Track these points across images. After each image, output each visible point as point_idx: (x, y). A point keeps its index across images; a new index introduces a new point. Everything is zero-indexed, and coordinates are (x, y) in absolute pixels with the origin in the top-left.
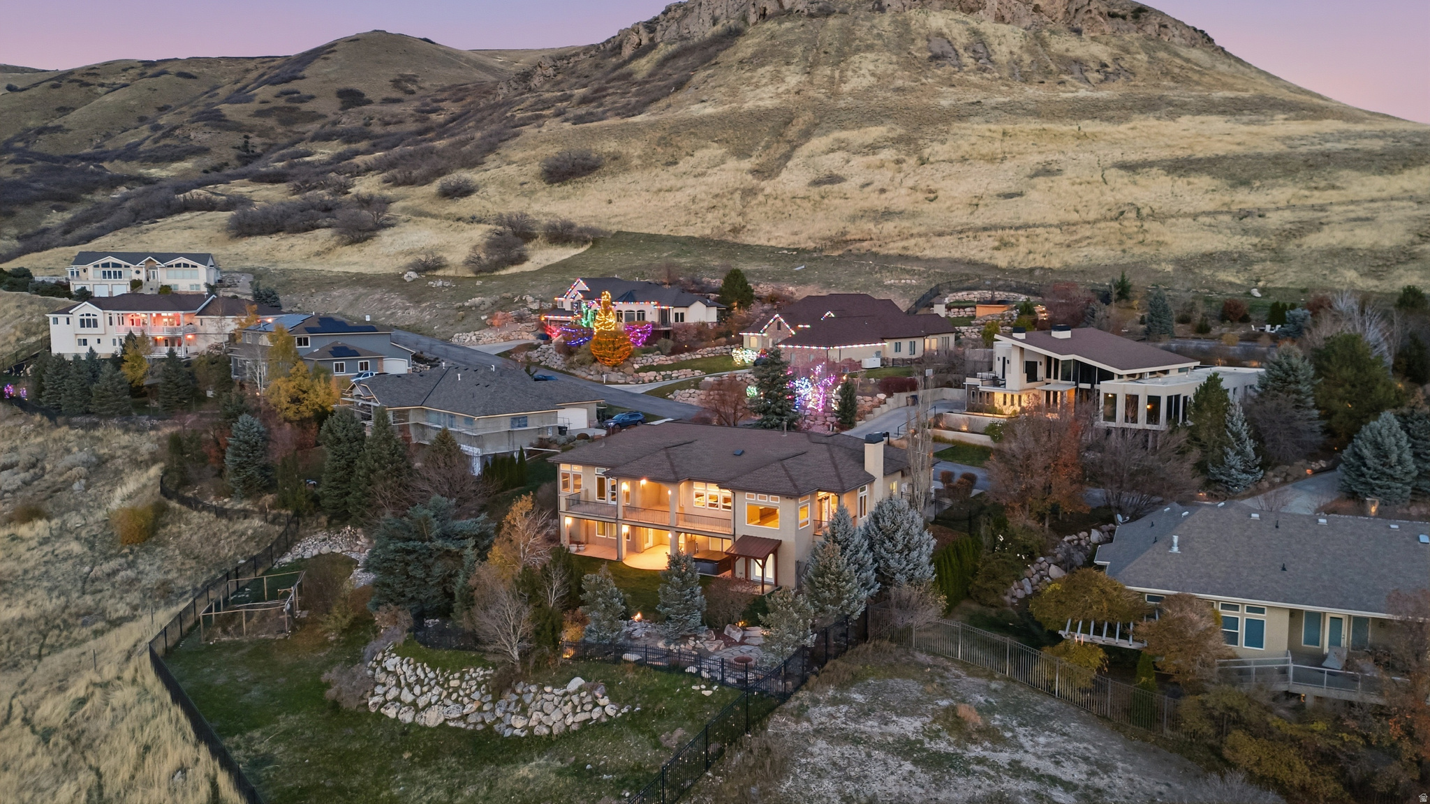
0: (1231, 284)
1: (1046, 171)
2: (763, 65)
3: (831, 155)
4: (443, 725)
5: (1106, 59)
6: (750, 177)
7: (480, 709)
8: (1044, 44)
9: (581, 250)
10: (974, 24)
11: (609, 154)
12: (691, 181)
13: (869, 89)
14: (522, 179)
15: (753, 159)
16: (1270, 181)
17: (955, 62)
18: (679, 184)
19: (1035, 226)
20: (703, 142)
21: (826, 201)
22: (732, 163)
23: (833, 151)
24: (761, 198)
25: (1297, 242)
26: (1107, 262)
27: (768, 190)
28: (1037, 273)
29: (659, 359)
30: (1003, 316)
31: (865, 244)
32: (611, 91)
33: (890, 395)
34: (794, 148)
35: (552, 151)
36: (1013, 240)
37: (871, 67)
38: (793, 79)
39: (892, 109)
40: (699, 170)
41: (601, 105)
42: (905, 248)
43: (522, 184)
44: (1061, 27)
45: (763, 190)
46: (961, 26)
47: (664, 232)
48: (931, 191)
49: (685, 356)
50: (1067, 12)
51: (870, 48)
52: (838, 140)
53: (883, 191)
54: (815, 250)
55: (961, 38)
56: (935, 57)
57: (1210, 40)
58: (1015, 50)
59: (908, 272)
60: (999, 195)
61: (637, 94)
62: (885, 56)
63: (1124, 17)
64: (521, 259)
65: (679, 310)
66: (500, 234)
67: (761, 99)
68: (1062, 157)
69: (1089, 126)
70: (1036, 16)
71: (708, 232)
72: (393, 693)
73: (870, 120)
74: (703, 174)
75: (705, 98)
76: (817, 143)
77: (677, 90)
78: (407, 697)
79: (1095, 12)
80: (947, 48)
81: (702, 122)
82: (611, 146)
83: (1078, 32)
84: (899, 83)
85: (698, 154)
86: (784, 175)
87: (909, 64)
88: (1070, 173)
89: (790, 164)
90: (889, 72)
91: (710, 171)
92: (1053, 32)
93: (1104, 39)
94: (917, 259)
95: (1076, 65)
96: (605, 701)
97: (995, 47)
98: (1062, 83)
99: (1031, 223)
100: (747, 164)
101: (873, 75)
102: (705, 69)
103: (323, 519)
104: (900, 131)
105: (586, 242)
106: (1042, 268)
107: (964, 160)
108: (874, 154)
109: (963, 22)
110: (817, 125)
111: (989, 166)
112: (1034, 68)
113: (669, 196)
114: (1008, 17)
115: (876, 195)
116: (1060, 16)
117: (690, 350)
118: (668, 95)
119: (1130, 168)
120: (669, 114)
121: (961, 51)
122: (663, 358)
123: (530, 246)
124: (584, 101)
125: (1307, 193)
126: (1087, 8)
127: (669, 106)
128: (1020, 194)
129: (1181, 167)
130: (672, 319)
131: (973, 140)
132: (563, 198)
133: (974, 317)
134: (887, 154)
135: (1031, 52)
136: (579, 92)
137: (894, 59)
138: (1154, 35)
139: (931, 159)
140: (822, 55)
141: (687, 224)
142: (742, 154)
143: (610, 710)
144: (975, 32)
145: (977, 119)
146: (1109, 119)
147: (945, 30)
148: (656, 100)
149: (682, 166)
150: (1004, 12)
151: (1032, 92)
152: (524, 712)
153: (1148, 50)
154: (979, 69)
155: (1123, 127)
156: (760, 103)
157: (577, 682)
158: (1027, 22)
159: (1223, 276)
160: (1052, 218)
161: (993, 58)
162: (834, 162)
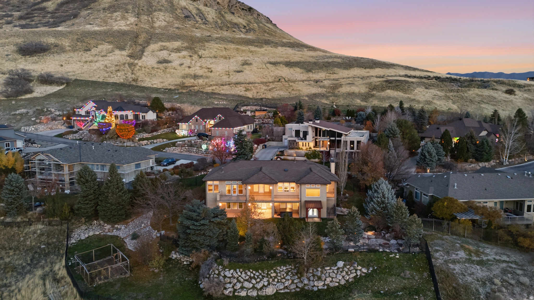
0: (326, 104)
1: (246, 63)
2: (116, 12)
3: (162, 52)
5: (244, 24)
6: (128, 58)
8: (224, 17)
9: (62, 87)
10: (197, 6)
11: (52, 44)
12: (101, 58)
13: (166, 27)
14: (6, 53)
15: (127, 51)
16: (317, 71)
17: (194, 19)
18: (95, 59)
19: (255, 83)
20: (100, 42)
21: (168, 70)
22: (117, 52)
23: (161, 50)
24: (138, 67)
25: (337, 90)
26: (286, 96)
27: (140, 64)
28: (264, 100)
29: (146, 135)
30: (265, 115)
31: (196, 88)
32: (36, 15)
33: (258, 145)
34: (144, 48)
35: (20, 41)
36: (250, 88)
37: (163, 18)
38: (132, 19)
39: (179, 36)
40: (103, 54)
41: (33, 21)
42: (213, 90)
43: (7, 55)
44: (227, 11)
45: (137, 64)
46: (192, 6)
47: (101, 80)
48: (209, 69)
50: (229, 6)
51: (160, 10)
52: (162, 46)
53: (189, 67)
54: (175, 89)
55: (193, 10)
56: (186, 17)
57: (271, 21)
58: (214, 17)
59: (221, 99)
60: (235, 71)
61: (52, 17)
62: (167, 14)
63: (246, 10)
64: (31, 92)
65: (144, 114)
66: (12, 79)
67: (121, 26)
68: (249, 59)
69: (253, 48)
70: (218, 6)
71: (122, 81)
73: (172, 38)
74: (106, 56)
75: (92, 23)
76: (153, 47)
77: (74, 18)
78: (246, 284)
79: (238, 7)
80: (190, 14)
81: (96, 33)
82: (52, 40)
83: (233, 13)
84: (176, 25)
85: (100, 47)
86: (144, 58)
87: (177, 18)
88: (255, 64)
89: (145, 54)
90: (171, 21)
91: (108, 55)
92: (225, 13)
93: (242, 17)
94: (219, 94)
95: (236, 25)
97: (206, 15)
98: (234, 31)
99: (252, 82)
100: (125, 53)
101: (165, 21)
102: (86, 10)
104: (186, 44)
105: (62, 84)
106: (265, 98)
107: (215, 57)
108: (179, 52)
109: (193, 5)
110: (150, 39)
111: (225, 60)
112: (222, 25)
113: (93, 64)
114: (208, 5)
115: (187, 69)
116: (226, 7)
118: (70, 19)
119: (275, 64)
120: (75, 28)
121: (195, 16)
123: (31, 85)
124: (21, 18)
126: (235, 6)
127: (73, 24)
128: (242, 71)
129: (289, 64)
130: (141, 118)
131: (215, 50)
132: (34, 63)
133: (255, 116)
134: (184, 53)
135: (221, 19)
136: (17, 14)
137: (171, 16)
138: (256, 18)
139: (203, 56)
140: (141, 11)
141: (109, 77)
142: (122, 48)
143: (364, 270)
144: (198, 9)
145: (212, 42)
146: (257, 46)
147: (187, 7)
148: (64, 21)
149: (94, 51)
150: (207, 3)
151: (226, 34)
152: (319, 278)
153: (257, 23)
154: (204, 23)
155: (262, 49)
156: (120, 28)
157: (341, 264)
158: (216, 8)
159: (324, 101)
160: (258, 80)
161: (207, 19)
162: (164, 54)
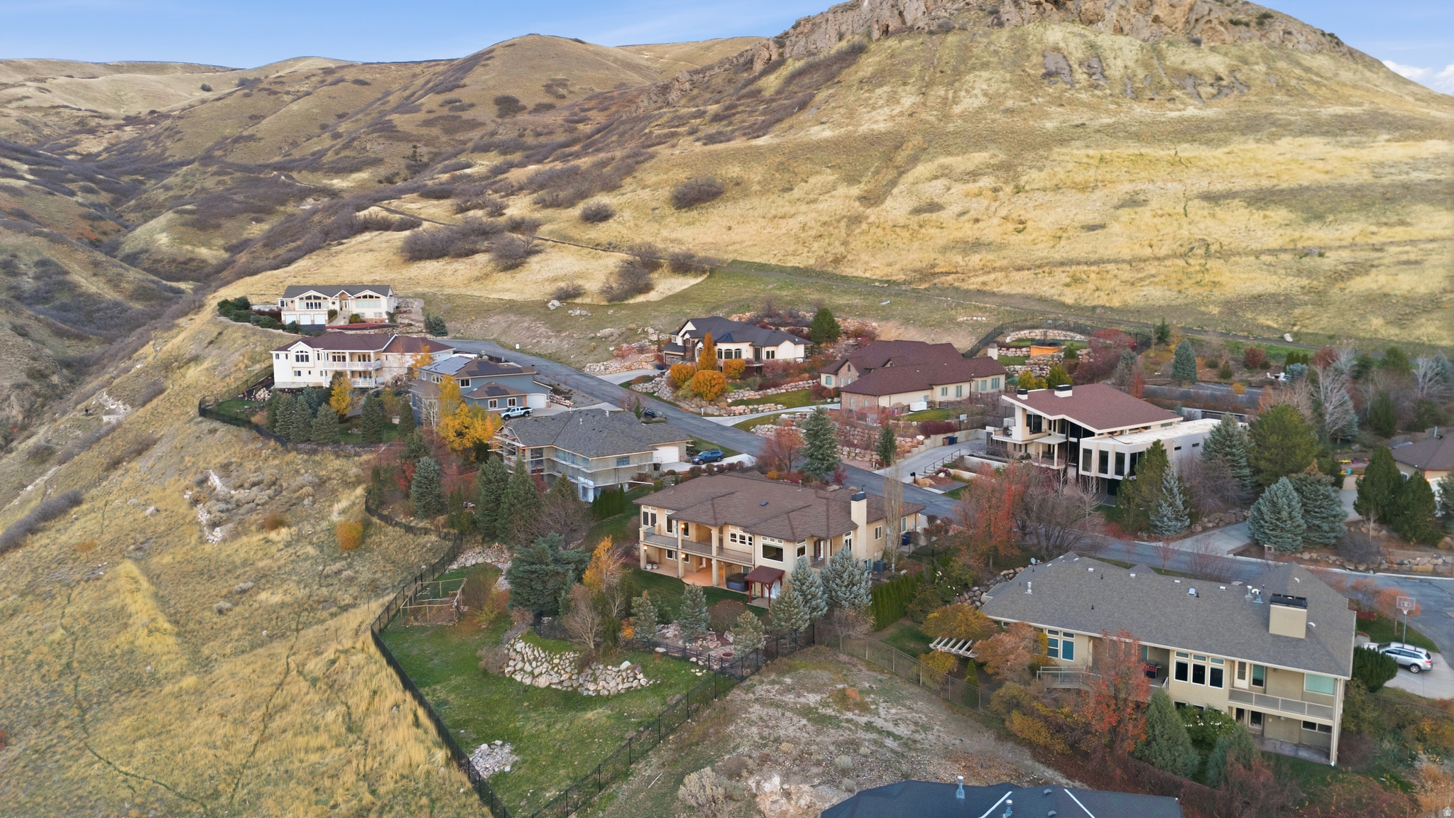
0: (1269, 327)
1: (1133, 202)
2: (881, 86)
3: (934, 183)
4: (548, 687)
5: (1222, 70)
6: (857, 204)
7: (570, 678)
8: (1160, 56)
9: (700, 280)
10: (1092, 37)
11: (732, 179)
12: (804, 208)
13: (979, 111)
14: (654, 204)
15: (862, 186)
16: (1345, 215)
17: (1068, 79)
18: (793, 211)
19: (1109, 261)
20: (818, 168)
21: (923, 230)
22: (842, 190)
23: (936, 178)
24: (864, 226)
25: (1342, 285)
26: (1162, 302)
27: (872, 219)
28: (1098, 311)
29: (749, 394)
30: (1053, 357)
31: (950, 278)
32: (740, 109)
33: (927, 436)
34: (901, 174)
35: (682, 175)
36: (1084, 277)
37: (985, 87)
38: (908, 100)
39: (997, 133)
40: (812, 196)
41: (730, 124)
42: (984, 283)
43: (654, 209)
44: (1181, 37)
45: (867, 217)
46: (1078, 40)
47: (773, 262)
48: (1021, 222)
49: (770, 391)
50: (1187, 22)
51: (985, 66)
52: (943, 167)
53: (977, 221)
54: (905, 282)
55: (1076, 51)
56: (1049, 75)
57: (1339, 43)
58: (1130, 64)
59: (980, 309)
60: (1083, 227)
61: (764, 113)
62: (1001, 74)
63: (1247, 25)
64: (647, 288)
65: (770, 349)
66: (631, 263)
67: (876, 122)
68: (1151, 186)
69: (1187, 150)
70: (1155, 27)
71: (812, 262)
72: (520, 665)
73: (975, 144)
74: (814, 201)
75: (824, 120)
76: (922, 169)
77: (800, 109)
78: (528, 668)
79: (1215, 22)
80: (1063, 64)
81: (819, 146)
82: (734, 171)
83: (1197, 42)
84: (1009, 103)
85: (812, 180)
86: (889, 202)
87: (1023, 83)
88: (1154, 204)
89: (895, 191)
90: (1001, 91)
91: (821, 198)
92: (1171, 44)
93: (1224, 49)
94: (994, 294)
95: (1188, 79)
96: (640, 676)
97: (1111, 61)
98: (1172, 100)
99: (1106, 258)
100: (855, 191)
101: (985, 95)
102: (828, 88)
103: (479, 538)
104: (1002, 156)
105: (704, 272)
106: (1103, 307)
107: (1057, 188)
108: (974, 181)
109: (1081, 35)
110: (925, 149)
111: (1079, 196)
112: (1146, 83)
113: (783, 223)
114: (1127, 28)
115: (968, 225)
116: (1180, 25)
117: (776, 385)
118: (792, 114)
119: (1212, 198)
120: (790, 136)
121: (1076, 66)
122: (752, 393)
123: (655, 275)
124: (717, 118)
125: (1374, 229)
126: (1207, 18)
127: (791, 127)
128: (1102, 227)
129: (1262, 198)
130: (764, 356)
131: (1070, 166)
132: (688, 224)
133: (1028, 357)
134: (986, 182)
135: (1146, 66)
136: (713, 108)
137: (1008, 76)
138: (1278, 41)
139: (1027, 188)
140: (938, 75)
141: (794, 254)
142: (852, 180)
143: (643, 682)
144: (1092, 46)
145: (1078, 143)
146: (1208, 143)
147: (1062, 45)
148: (780, 120)
149: (797, 193)
150: (1123, 23)
151: (1141, 111)
152: (595, 681)
153: (1266, 58)
154: (1091, 86)
155: (1220, 152)
156: (875, 127)
157: (626, 664)
158: (1146, 33)
159: (1264, 320)
160: (1126, 254)
161: (1107, 73)
162: (934, 189)
